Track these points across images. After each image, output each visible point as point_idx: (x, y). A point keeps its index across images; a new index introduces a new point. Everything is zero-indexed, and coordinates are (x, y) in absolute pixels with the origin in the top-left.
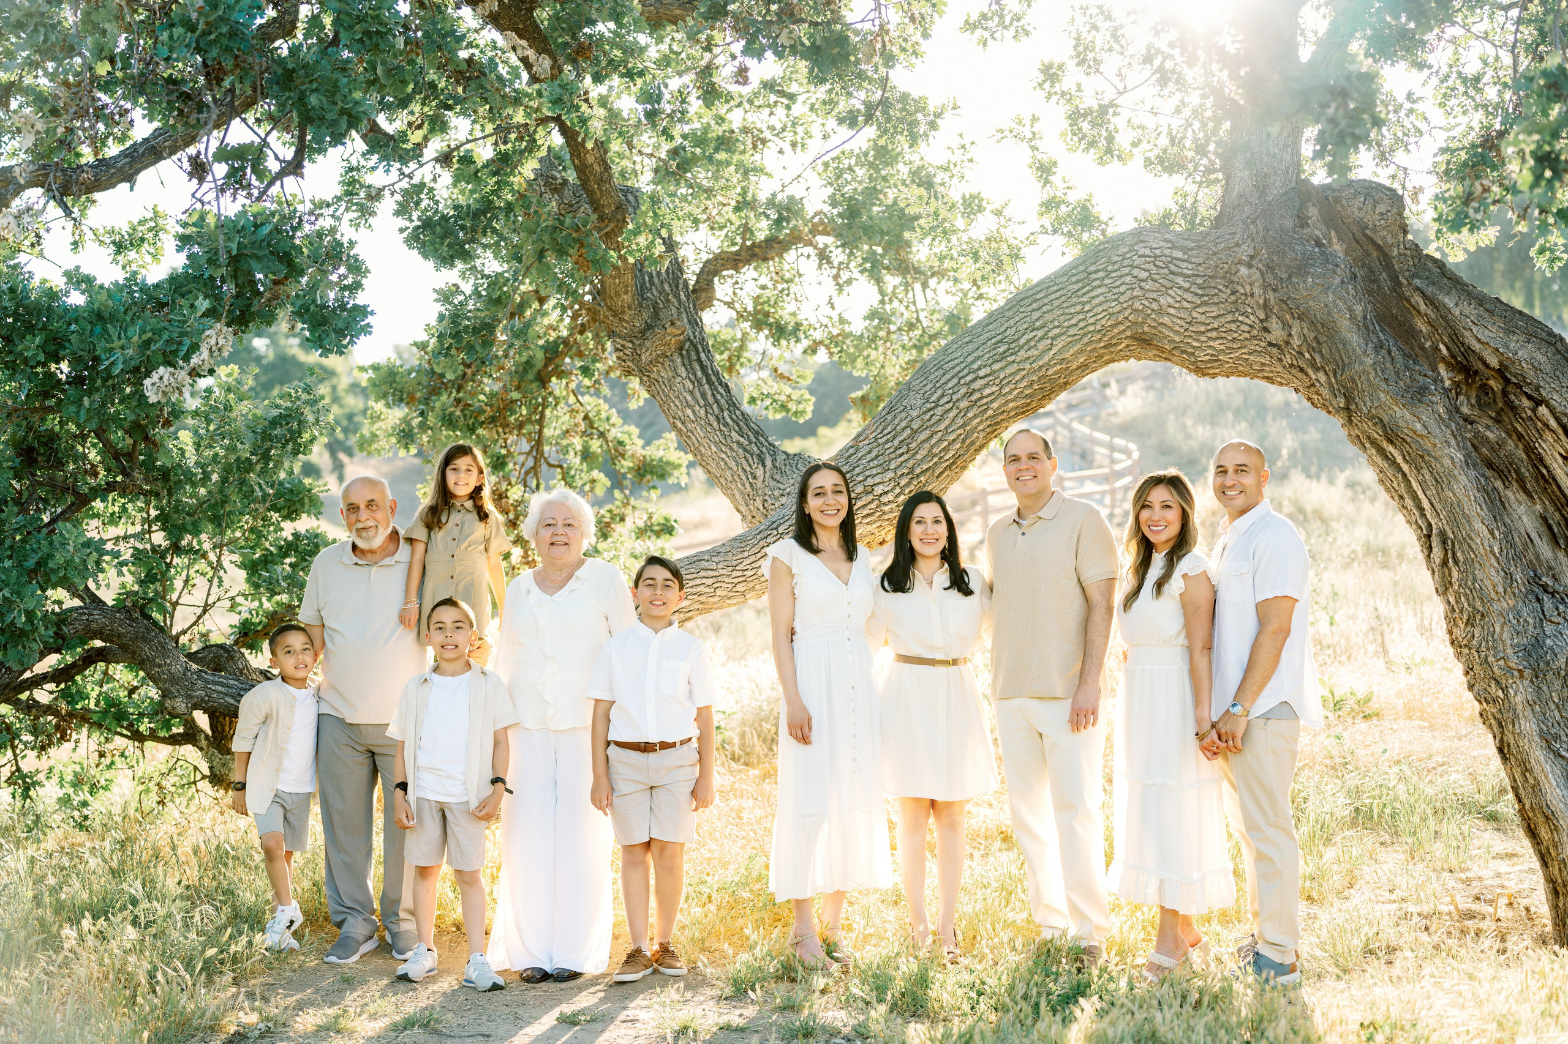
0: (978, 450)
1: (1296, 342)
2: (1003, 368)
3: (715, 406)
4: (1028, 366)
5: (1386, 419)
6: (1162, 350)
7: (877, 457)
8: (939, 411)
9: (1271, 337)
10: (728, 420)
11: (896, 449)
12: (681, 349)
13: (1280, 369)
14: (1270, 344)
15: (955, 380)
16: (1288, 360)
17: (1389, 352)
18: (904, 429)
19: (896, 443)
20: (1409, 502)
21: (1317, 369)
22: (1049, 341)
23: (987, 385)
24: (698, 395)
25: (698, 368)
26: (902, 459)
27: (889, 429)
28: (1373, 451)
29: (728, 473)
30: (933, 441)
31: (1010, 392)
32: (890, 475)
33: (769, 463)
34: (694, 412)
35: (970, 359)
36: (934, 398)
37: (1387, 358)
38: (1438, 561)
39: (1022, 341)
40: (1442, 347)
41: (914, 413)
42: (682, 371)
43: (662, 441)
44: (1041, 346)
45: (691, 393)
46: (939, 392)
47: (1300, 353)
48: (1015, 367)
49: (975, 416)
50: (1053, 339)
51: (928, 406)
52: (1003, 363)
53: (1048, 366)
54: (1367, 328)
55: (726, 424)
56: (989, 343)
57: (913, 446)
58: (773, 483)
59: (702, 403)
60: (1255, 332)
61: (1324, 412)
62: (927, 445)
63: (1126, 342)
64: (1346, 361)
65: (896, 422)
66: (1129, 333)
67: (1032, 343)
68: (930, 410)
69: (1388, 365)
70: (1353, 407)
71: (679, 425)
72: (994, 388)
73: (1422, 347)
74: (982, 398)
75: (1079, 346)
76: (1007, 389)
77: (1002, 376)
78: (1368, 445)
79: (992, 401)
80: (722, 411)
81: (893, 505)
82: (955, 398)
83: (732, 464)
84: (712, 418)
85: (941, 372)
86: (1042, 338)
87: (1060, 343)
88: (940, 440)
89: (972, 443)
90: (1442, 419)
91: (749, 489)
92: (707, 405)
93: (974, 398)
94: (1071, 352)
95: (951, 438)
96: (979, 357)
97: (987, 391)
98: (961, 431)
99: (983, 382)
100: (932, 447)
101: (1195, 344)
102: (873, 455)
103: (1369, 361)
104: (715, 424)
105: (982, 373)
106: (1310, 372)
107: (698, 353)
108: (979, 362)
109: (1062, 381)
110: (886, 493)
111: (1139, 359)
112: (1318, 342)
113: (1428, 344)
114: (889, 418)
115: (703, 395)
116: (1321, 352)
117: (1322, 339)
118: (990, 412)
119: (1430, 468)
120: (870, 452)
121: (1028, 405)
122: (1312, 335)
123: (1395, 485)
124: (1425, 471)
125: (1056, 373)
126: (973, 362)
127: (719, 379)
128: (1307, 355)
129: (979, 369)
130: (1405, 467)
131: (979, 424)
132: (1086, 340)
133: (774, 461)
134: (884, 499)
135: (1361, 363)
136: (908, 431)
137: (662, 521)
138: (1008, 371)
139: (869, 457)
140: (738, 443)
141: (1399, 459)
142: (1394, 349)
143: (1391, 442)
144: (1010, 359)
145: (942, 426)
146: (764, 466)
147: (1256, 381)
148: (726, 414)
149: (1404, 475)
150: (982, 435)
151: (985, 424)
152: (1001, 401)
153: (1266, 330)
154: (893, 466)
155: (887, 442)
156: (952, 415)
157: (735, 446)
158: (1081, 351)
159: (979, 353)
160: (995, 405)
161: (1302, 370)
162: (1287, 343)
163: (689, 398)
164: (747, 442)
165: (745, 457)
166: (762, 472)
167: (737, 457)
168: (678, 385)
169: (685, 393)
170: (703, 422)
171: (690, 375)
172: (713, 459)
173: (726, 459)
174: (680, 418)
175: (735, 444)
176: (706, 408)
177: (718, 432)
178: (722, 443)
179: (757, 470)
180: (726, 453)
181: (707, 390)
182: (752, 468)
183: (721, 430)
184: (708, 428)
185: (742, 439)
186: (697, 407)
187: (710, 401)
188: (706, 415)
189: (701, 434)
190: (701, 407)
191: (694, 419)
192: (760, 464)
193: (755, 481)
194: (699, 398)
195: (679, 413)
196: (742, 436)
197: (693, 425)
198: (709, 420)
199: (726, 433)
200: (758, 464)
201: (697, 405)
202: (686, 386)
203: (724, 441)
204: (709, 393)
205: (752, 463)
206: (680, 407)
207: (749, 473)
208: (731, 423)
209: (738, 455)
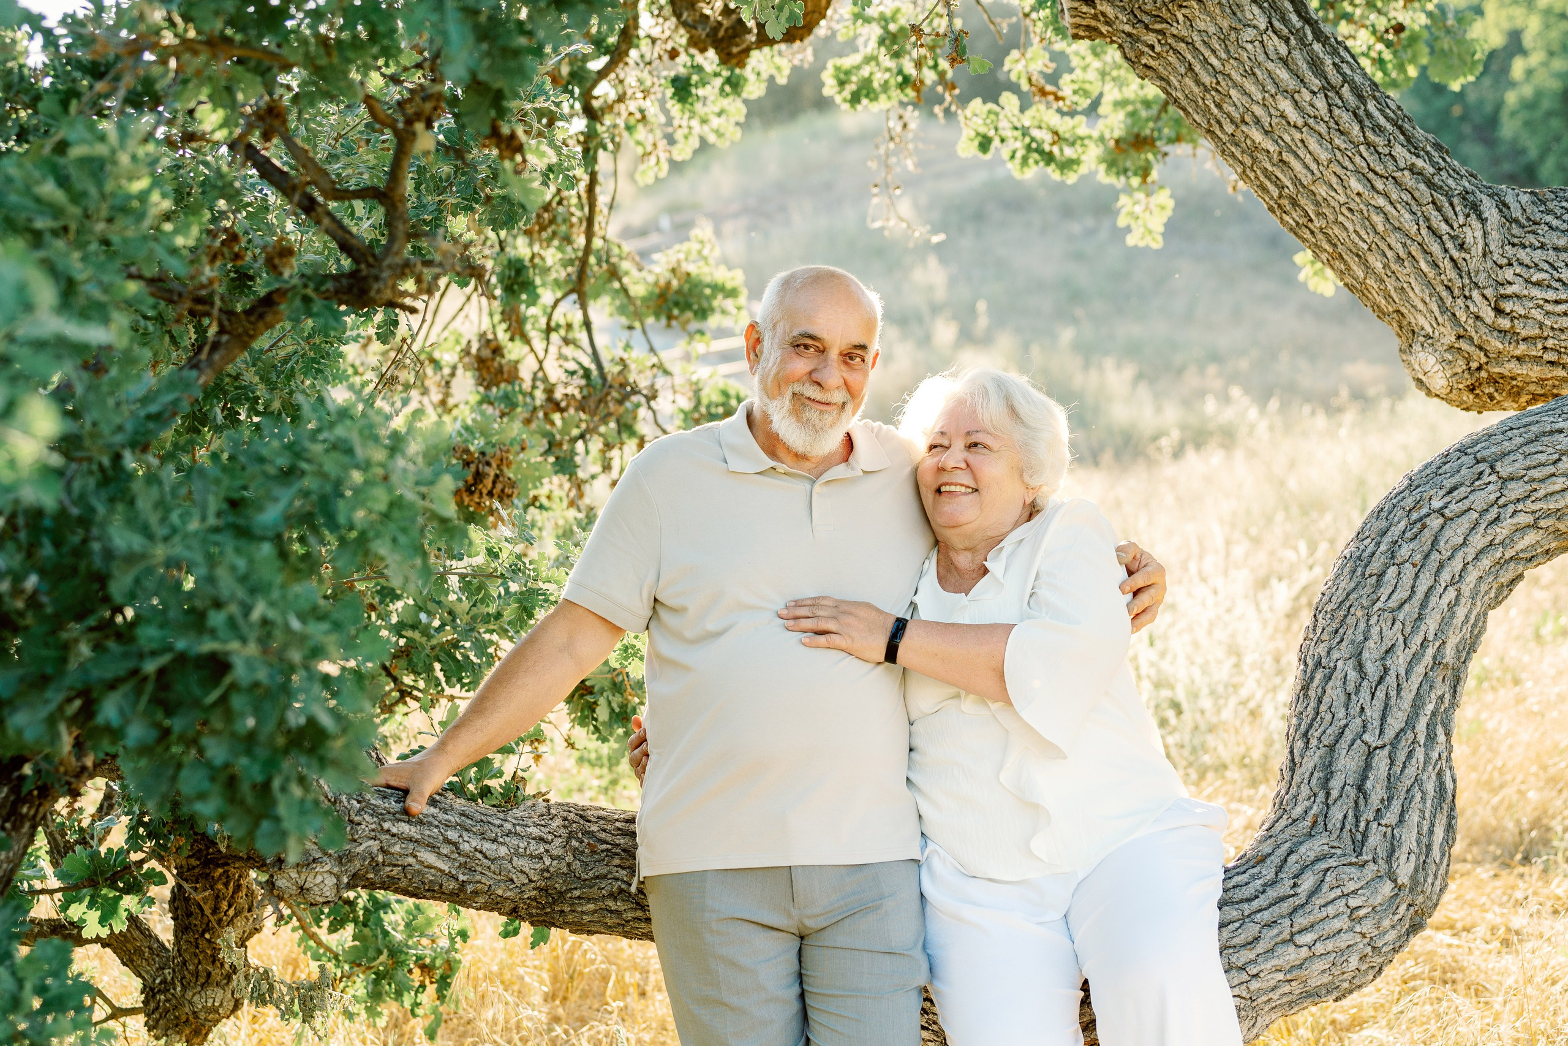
3: (1346, 91)
10: (1382, 121)
24: (1304, 67)
33: (1487, 209)
34: (1297, 106)
45: (1286, 62)
55: (1378, 129)
59: (1316, 83)
71: (1257, 136)
83: (1405, 219)
84: (1345, 117)
91: (1452, 274)
92: (1328, 87)
104: (1354, 131)
115: (1316, 67)
140: (1412, 169)
148: (1371, 106)
157: (1407, 178)
163: (1283, 74)
164: (1431, 170)
165: (1434, 202)
166: (1479, 234)
167: (1413, 203)
168: (1249, 47)
169: (1270, 66)
170: (1322, 128)
171: (1277, 25)
172: (1350, 210)
173: (1389, 208)
174: (1258, 121)
175: (1406, 173)
176: (1326, 96)
177: (1362, 148)
178: (1376, 173)
179: (1466, 229)
180: (1387, 196)
181: (1321, 55)
182: (1452, 227)
183: (1368, 144)
184: (1337, 141)
185: (1420, 163)
186: (1306, 95)
187: (1333, 81)
188: (1330, 111)
189: (1324, 156)
190: (1314, 93)
191: (1300, 123)
192: (1473, 216)
193: (1463, 255)
194: (1309, 76)
195: (1258, 111)
196: (1418, 156)
197: (1298, 136)
198: (1337, 124)
199: (1380, 149)
200: (1468, 216)
201: (1304, 90)
202: (1271, 50)
203: (1379, 169)
204: (1328, 61)
205: (1450, 213)
206: (1258, 97)
207: (1445, 238)
208: (1389, 126)
209: (1413, 197)
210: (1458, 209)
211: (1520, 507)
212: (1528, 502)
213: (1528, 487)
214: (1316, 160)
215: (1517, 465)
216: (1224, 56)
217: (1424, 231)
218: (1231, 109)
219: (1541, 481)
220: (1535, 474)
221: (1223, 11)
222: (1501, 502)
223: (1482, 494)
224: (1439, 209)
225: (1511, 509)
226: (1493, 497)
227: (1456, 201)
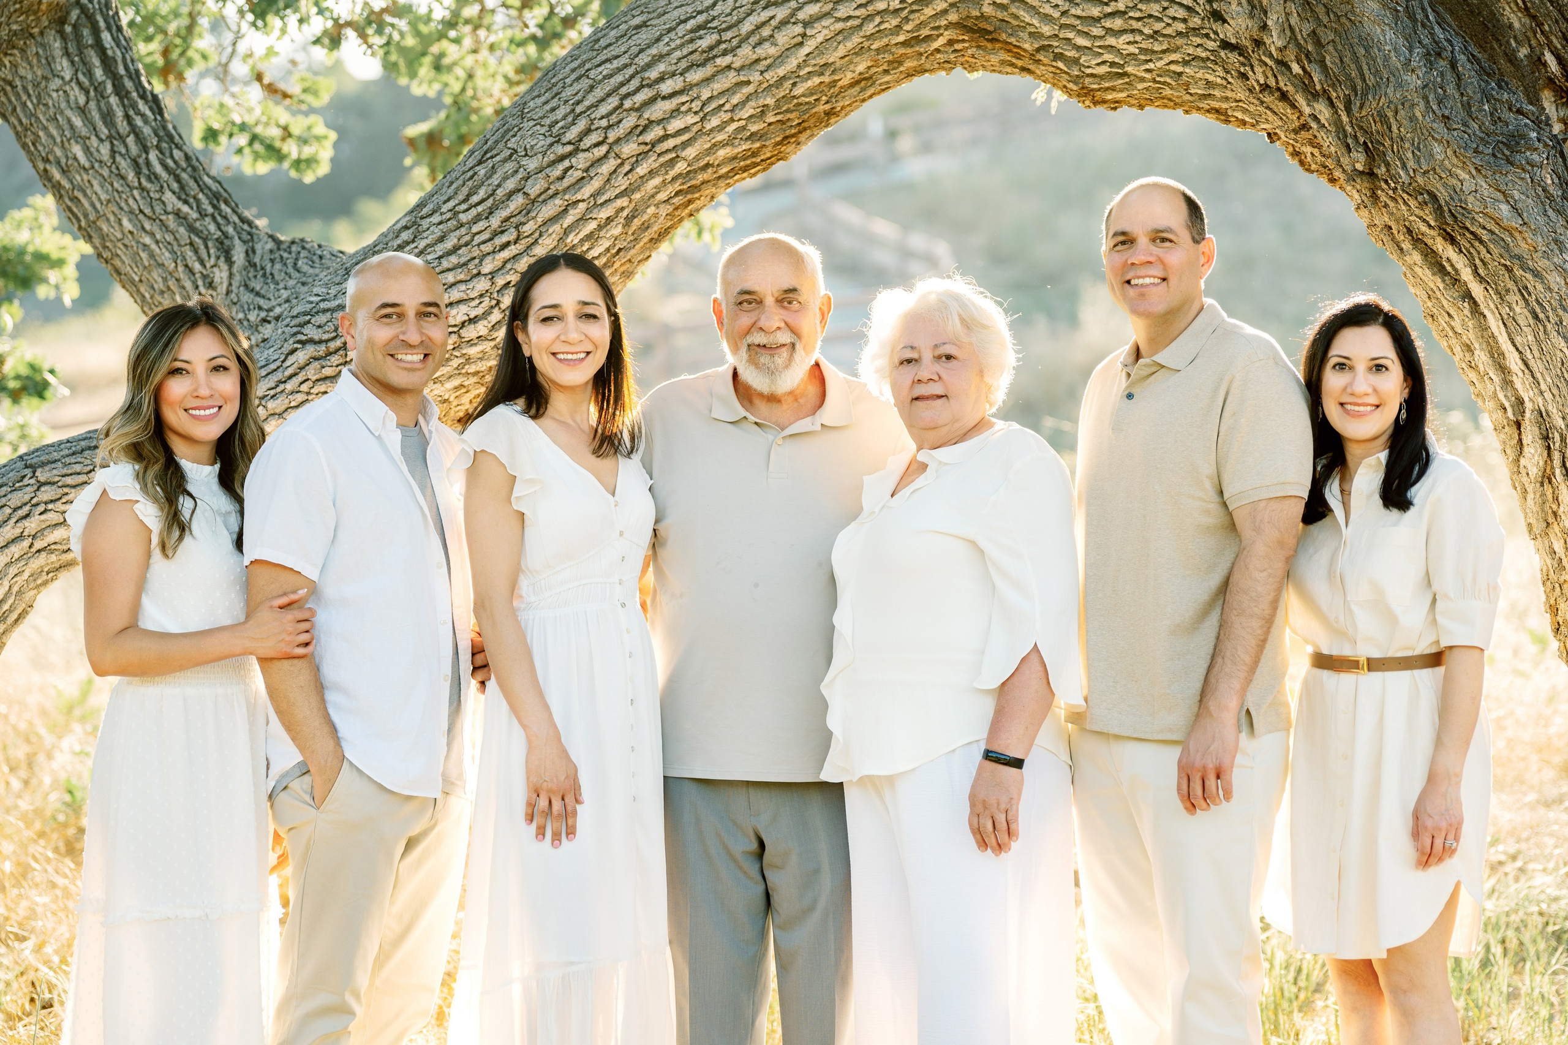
0: (656, 241)
1: (1275, 41)
2: (708, 80)
3: (131, 140)
4: (755, 77)
5: (1443, 195)
6: (1016, 51)
7: (455, 250)
8: (581, 161)
9: (1227, 32)
10: (158, 169)
11: (496, 234)
12: (62, 21)
13: (1241, 95)
14: (1226, 45)
15: (614, 101)
16: (1258, 75)
17: (1453, 65)
18: (510, 195)
19: (495, 222)
20: (1482, 357)
21: (1313, 95)
22: (798, 29)
23: (676, 112)
24: (96, 116)
25: (96, 61)
26: (506, 254)
27: (482, 193)
28: (1417, 257)
29: (156, 275)
30: (569, 220)
31: (720, 128)
32: (482, 285)
33: (239, 255)
34: (87, 150)
35: (643, 59)
36: (572, 134)
37: (1449, 76)
38: (1534, 471)
39: (746, 27)
40: (1549, 58)
41: (532, 164)
42: (64, 67)
43: (27, 213)
44: (783, 38)
45: (83, 111)
46: (582, 124)
47: (1283, 64)
48: (731, 78)
49: (652, 173)
50: (806, 24)
51: (560, 150)
52: (708, 70)
53: (795, 77)
54: (1412, 17)
55: (153, 177)
56: (681, 30)
57: (528, 228)
58: (246, 297)
59: (104, 131)
60: (1195, 22)
61: (1323, 181)
62: (556, 229)
63: (948, 35)
64: (1371, 80)
65: (495, 180)
66: (953, 17)
67: (766, 32)
68: (562, 158)
69: (1451, 90)
70: (1381, 171)
71: (57, 175)
72: (690, 119)
73: (1512, 58)
74: (665, 137)
75: (856, 39)
76: (715, 122)
77: (706, 94)
78: (1407, 245)
79: (685, 145)
80: (146, 149)
81: (487, 346)
82: (612, 136)
83: (166, 257)
84: (124, 164)
85: (585, 83)
86: (784, 23)
87: (820, 33)
88: (583, 219)
89: (645, 227)
90: (1550, 197)
92: (114, 137)
93: (649, 137)
94: (842, 51)
95: (604, 214)
96: (661, 57)
97: (676, 124)
98: (623, 202)
99: (669, 105)
100: (567, 232)
101: (1081, 41)
102: (449, 244)
103: (1414, 81)
104: (131, 175)
105: (666, 87)
106: (1301, 101)
107: (96, 32)
108: (661, 67)
109: (821, 108)
110: (472, 321)
111: (972, 68)
112: (1318, 43)
113: (1523, 52)
114: (482, 171)
115: (108, 117)
116: (1322, 63)
117: (1327, 36)
118: (681, 167)
119: (1524, 291)
120: (441, 239)
121: (754, 154)
122: (1307, 28)
123: (1457, 324)
124: (1514, 298)
125: (810, 92)
126: (649, 66)
127: (139, 85)
128: (1296, 68)
129: (661, 79)
130: (1477, 290)
131: (658, 189)
132: (870, 28)
133: (250, 252)
134: (470, 332)
135: (1400, 85)
136: (518, 201)
137: (24, 371)
138: (717, 86)
139: (440, 249)
140: (177, 214)
141: (1466, 274)
142: (1462, 58)
143: (1452, 240)
144: (722, 62)
145: (587, 191)
146: (230, 262)
147: (1196, 116)
148: (153, 156)
149: (1474, 303)
150: (664, 210)
151: (671, 189)
152: (703, 144)
153: (1218, 16)
154: (487, 268)
155: (477, 219)
156: (606, 168)
157: (171, 221)
158: (860, 51)
159: (661, 48)
160: (691, 152)
161: (1284, 96)
162: (1258, 43)
163: (78, 122)
164: (195, 215)
165: (191, 244)
166: (225, 274)
167: (175, 243)
168: (54, 95)
169: (69, 113)
170: (105, 172)
171: (81, 76)
172: (126, 246)
173: (154, 246)
174: (58, 163)
175: (171, 217)
176: (112, 143)
177: (136, 193)
178: (145, 215)
179: (215, 270)
180: (152, 234)
181: (115, 107)
182: (204, 266)
183: (142, 189)
184: (116, 185)
185: (185, 209)
186: (94, 141)
187: (121, 131)
188: (113, 158)
189: (104, 197)
190: (101, 140)
191: (87, 165)
192: (222, 259)
193: (210, 292)
194: (100, 124)
195: (58, 152)
196: (186, 202)
197: (85, 177)
198: (118, 168)
199: (152, 195)
200: (218, 258)
201: (93, 138)
202: (72, 98)
203: (147, 211)
204: (119, 113)
205: (205, 256)
206: (58, 140)
207: (198, 275)
208: (164, 175)
209: (176, 239)
210: (212, 251)
211: (50, 506)
212: (59, 503)
213: (60, 491)
214: (99, 199)
215: (55, 472)
216: (35, 101)
217: (181, 269)
218: (40, 148)
219: (74, 487)
220: (69, 480)
221: (39, 61)
222: (34, 501)
223: (19, 494)
224: (196, 251)
225: (41, 508)
226: (27, 498)
227: (210, 244)
